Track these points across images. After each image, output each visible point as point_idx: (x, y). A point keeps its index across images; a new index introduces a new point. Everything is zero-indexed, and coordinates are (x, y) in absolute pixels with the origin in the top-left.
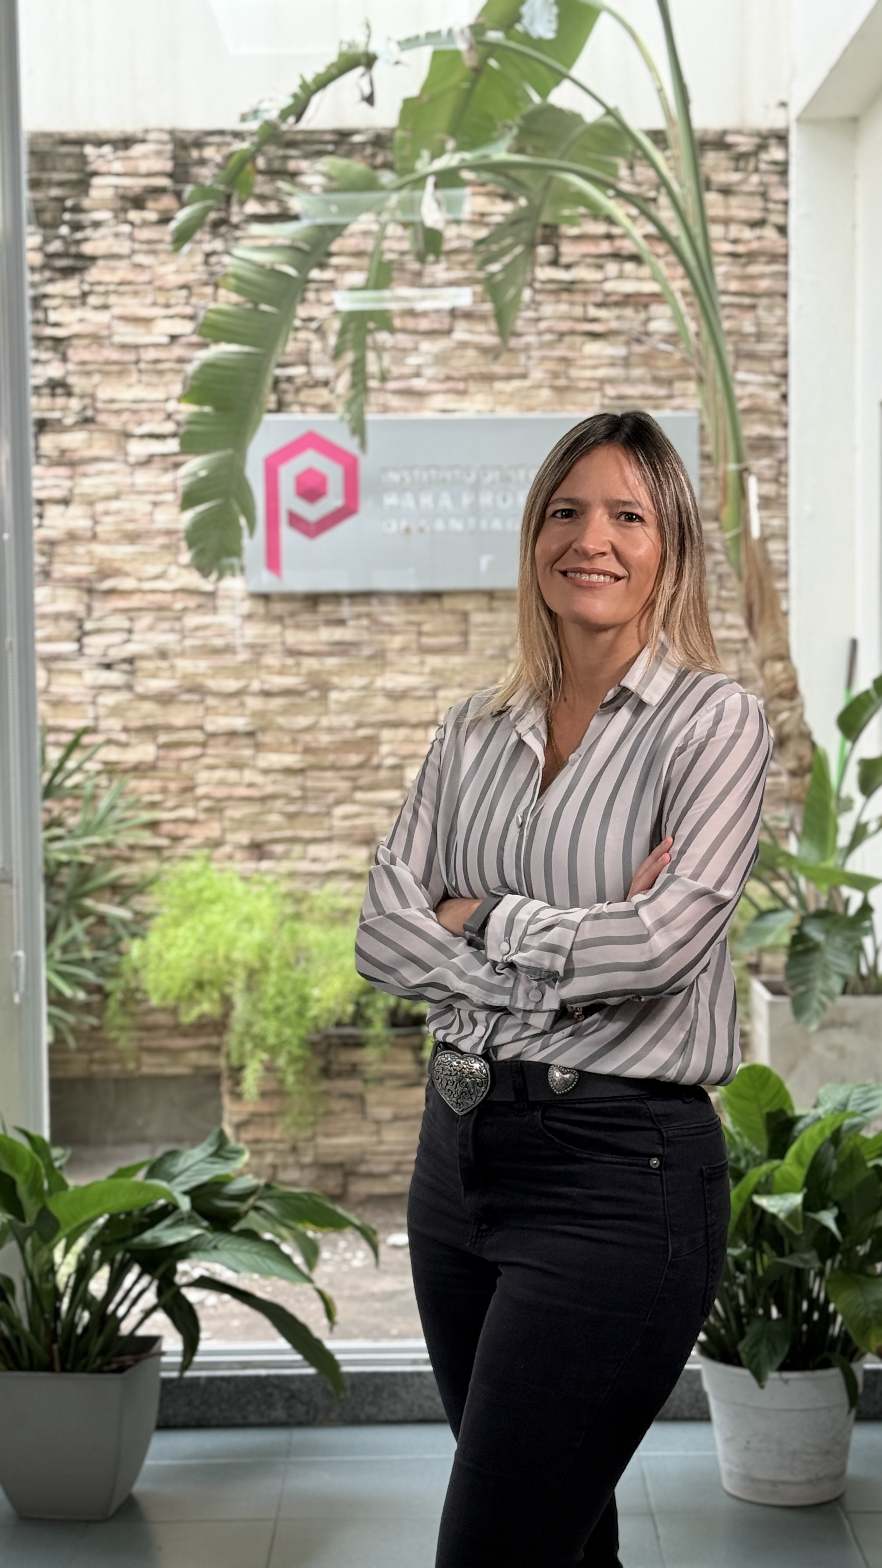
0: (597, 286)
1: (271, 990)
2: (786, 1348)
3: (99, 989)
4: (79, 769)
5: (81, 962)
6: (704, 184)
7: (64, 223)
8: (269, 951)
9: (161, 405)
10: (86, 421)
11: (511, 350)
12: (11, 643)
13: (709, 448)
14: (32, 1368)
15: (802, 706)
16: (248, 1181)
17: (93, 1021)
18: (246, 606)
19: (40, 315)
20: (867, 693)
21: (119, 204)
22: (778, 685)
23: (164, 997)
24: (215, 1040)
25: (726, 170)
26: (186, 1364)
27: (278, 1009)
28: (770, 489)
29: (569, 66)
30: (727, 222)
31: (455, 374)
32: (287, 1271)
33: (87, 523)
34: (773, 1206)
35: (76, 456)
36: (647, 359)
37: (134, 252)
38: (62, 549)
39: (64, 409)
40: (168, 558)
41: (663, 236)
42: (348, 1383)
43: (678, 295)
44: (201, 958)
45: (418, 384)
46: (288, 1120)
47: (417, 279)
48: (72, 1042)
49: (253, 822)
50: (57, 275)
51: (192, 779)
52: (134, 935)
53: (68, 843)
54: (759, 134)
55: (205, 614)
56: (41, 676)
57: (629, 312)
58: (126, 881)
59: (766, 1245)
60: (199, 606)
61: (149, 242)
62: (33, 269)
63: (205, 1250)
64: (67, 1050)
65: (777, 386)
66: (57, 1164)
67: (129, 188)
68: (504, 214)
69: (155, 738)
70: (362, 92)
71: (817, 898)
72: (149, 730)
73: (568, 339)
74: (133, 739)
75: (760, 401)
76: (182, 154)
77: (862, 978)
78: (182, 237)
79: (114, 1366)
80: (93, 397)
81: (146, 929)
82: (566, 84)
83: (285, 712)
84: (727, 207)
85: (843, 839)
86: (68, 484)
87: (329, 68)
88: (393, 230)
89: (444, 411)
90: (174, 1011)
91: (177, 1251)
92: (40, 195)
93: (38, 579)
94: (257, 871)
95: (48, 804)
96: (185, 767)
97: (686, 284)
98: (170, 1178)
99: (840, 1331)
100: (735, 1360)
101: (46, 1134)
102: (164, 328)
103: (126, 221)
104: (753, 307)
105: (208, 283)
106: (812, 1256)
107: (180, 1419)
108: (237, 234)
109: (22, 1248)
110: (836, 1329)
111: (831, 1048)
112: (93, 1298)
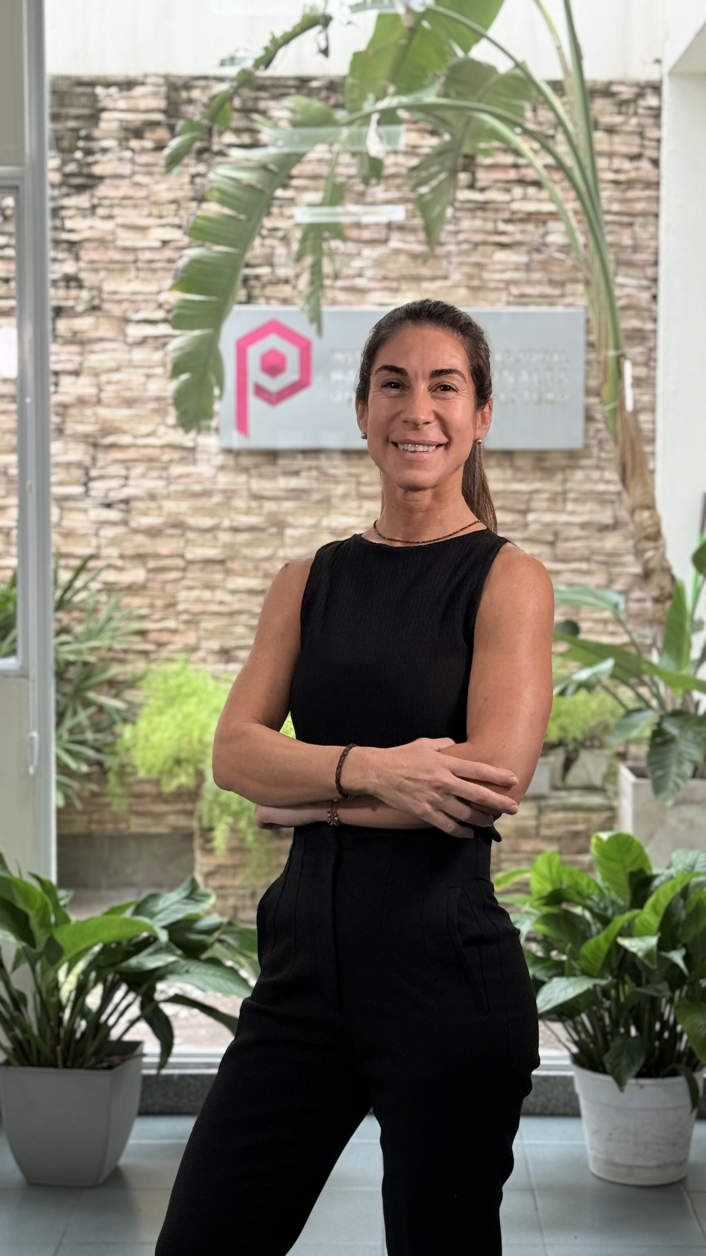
0: (505, 206)
2: (642, 1060)
3: (99, 764)
4: (85, 587)
5: (82, 743)
6: (593, 125)
7: (78, 149)
9: (154, 297)
10: (94, 309)
11: (436, 257)
12: (31, 486)
13: (593, 338)
14: (40, 1065)
15: (664, 546)
16: (214, 919)
17: (94, 787)
18: (220, 459)
19: (58, 223)
21: (122, 134)
22: (645, 529)
23: (149, 771)
24: (189, 806)
25: (611, 114)
26: (163, 1064)
28: (642, 372)
29: (487, 27)
30: (610, 155)
31: (390, 275)
32: (244, 991)
33: (93, 391)
34: (634, 947)
35: (86, 336)
36: (545, 265)
37: (134, 173)
38: (73, 411)
39: (77, 299)
40: (157, 419)
41: (560, 166)
43: (571, 215)
44: (179, 740)
45: (360, 282)
46: (249, 871)
47: (361, 198)
48: (78, 806)
49: (223, 632)
50: (73, 191)
51: (174, 597)
52: (125, 721)
53: (75, 647)
54: (638, 85)
55: (187, 465)
56: (55, 513)
57: (530, 227)
58: (121, 678)
59: (627, 978)
60: (182, 459)
61: (147, 165)
62: (53, 186)
63: (179, 973)
64: (73, 813)
65: (648, 288)
66: (62, 903)
67: (131, 121)
68: (432, 147)
69: (145, 564)
70: (319, 45)
71: (674, 701)
72: (140, 558)
73: (481, 248)
74: (128, 564)
75: (634, 301)
76: (174, 94)
78: (174, 161)
79: (105, 1064)
80: (100, 289)
81: (135, 715)
82: (484, 43)
83: (249, 544)
84: (611, 143)
85: (695, 655)
86: (78, 359)
87: (295, 28)
88: (346, 158)
89: (381, 304)
90: (157, 782)
91: (157, 974)
92: (60, 126)
93: (53, 435)
94: (225, 671)
95: (60, 615)
96: (169, 588)
97: (577, 205)
98: (152, 915)
99: (686, 1047)
100: (601, 1069)
101: (54, 879)
102: (158, 235)
103: (128, 148)
104: (631, 225)
105: (194, 199)
106: (664, 987)
107: (157, 1108)
108: (219, 159)
109: (33, 969)
110: (682, 1046)
111: (682, 821)
112: (89, 1010)
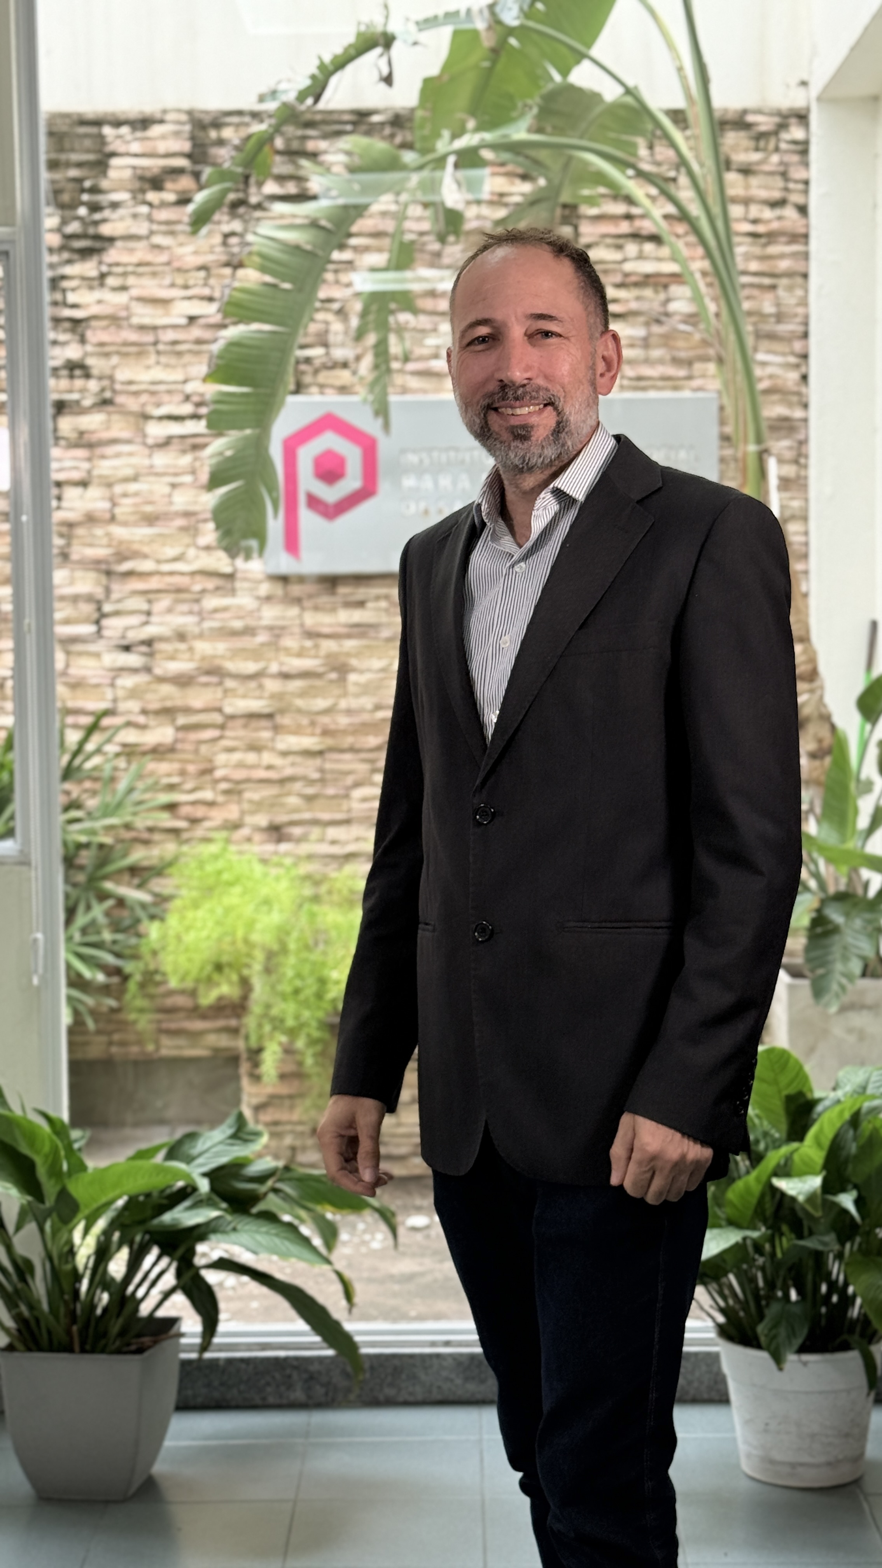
0: (616, 266)
1: (290, 973)
2: (805, 1331)
3: (117, 971)
4: (98, 751)
5: (100, 945)
6: (724, 164)
7: (83, 203)
8: (288, 933)
9: (179, 387)
10: (104, 403)
12: (29, 625)
13: (728, 429)
14: (51, 1349)
15: (822, 688)
16: (267, 1163)
17: (112, 1003)
18: (265, 589)
19: (58, 296)
21: (137, 185)
23: (183, 979)
24: (233, 1022)
25: (746, 150)
26: (205, 1346)
27: (297, 991)
28: (790, 471)
29: (589, 45)
30: (747, 202)
32: (307, 1254)
33: (105, 505)
34: (792, 1189)
35: (94, 438)
36: (667, 340)
37: (152, 233)
38: (80, 531)
39: (83, 391)
40: (187, 540)
41: (684, 216)
42: (367, 1365)
43: (698, 276)
44: (219, 940)
45: (438, 364)
46: (308, 1102)
47: (435, 260)
48: (91, 1024)
49: (272, 804)
50: (76, 256)
51: (210, 761)
52: (152, 917)
53: (87, 825)
54: (779, 113)
55: (224, 596)
56: (60, 658)
57: (648, 292)
58: (146, 863)
59: (785, 1228)
60: (217, 589)
61: (168, 223)
62: (51, 250)
63: (224, 1232)
64: (85, 1032)
65: (797, 366)
66: (76, 1146)
67: (147, 169)
68: (523, 195)
69: (173, 720)
70: (380, 72)
71: (837, 880)
72: (167, 713)
74: (152, 721)
75: (780, 382)
76: (200, 134)
78: (200, 220)
79: (133, 1347)
80: (111, 378)
81: (165, 911)
82: (586, 64)
83: (303, 694)
84: (747, 187)
85: (863, 822)
86: (86, 465)
87: (346, 50)
88: (416, 211)
90: (193, 993)
91: (196, 1233)
92: (58, 176)
93: (57, 561)
94: (276, 853)
95: (67, 786)
96: (204, 749)
97: (706, 264)
98: (189, 1160)
99: (859, 1313)
100: (755, 1343)
101: (65, 1116)
102: (183, 309)
103: (145, 202)
104: (773, 287)
105: (227, 264)
106: (831, 1238)
107: (199, 1400)
108: (258, 214)
109: (42, 1230)
110: (855, 1312)
111: (850, 1031)
112: (113, 1279)
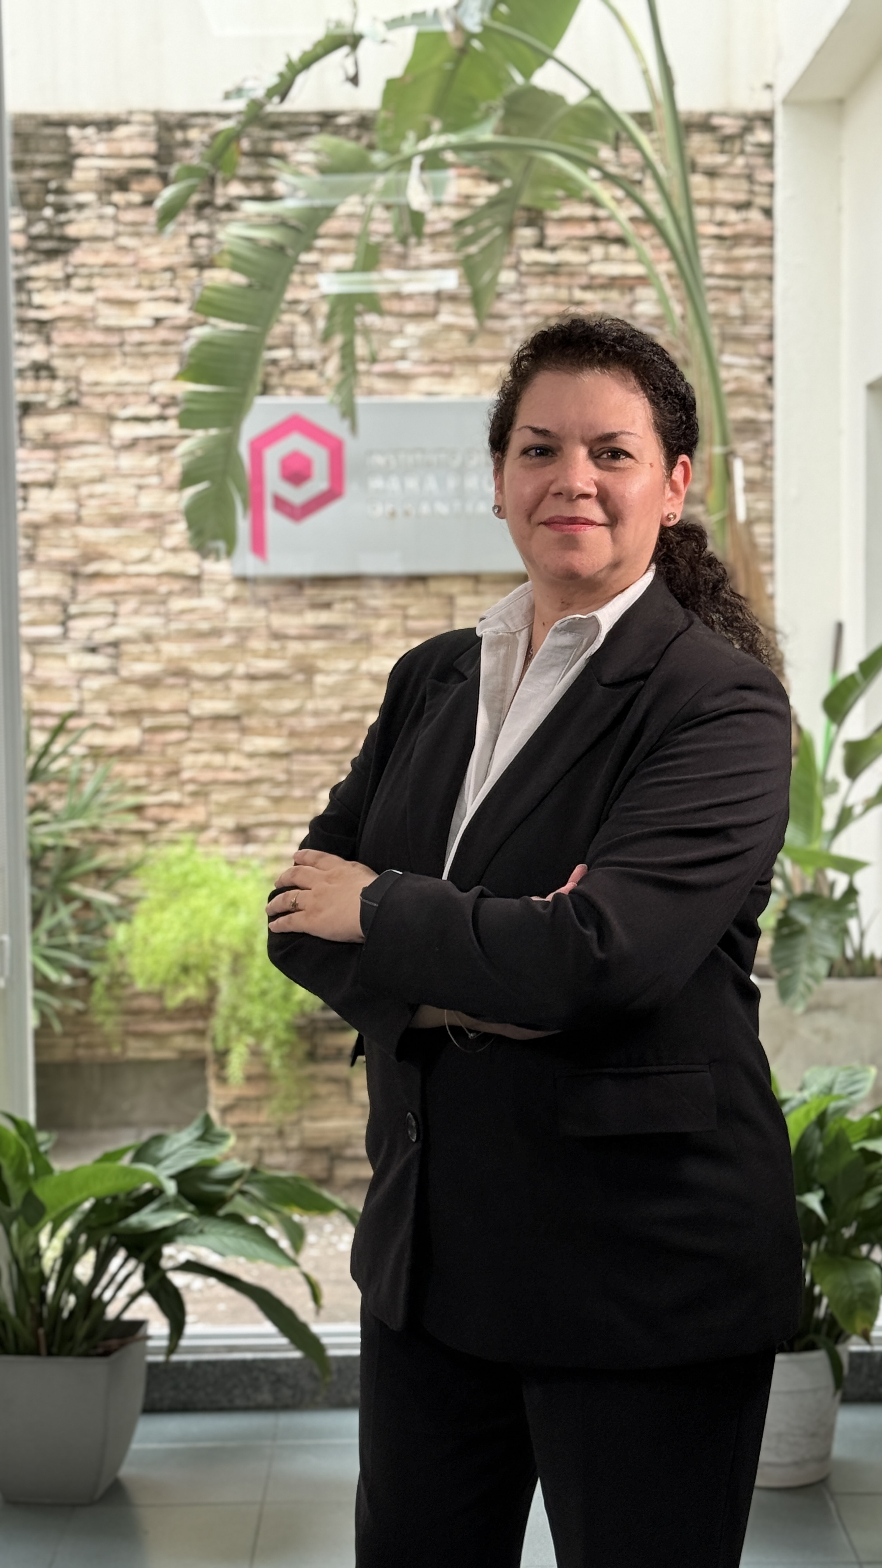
0: (582, 269)
1: (257, 974)
3: (84, 973)
4: (64, 753)
5: (66, 947)
6: (689, 167)
7: (47, 204)
8: (254, 935)
9: (145, 389)
10: (70, 404)
14: (17, 1352)
16: (234, 1165)
17: (78, 1005)
18: (231, 590)
19: (24, 297)
20: (852, 677)
21: (102, 186)
23: (150, 981)
24: (200, 1024)
25: (712, 152)
26: (172, 1348)
27: (264, 993)
28: (756, 472)
29: (554, 44)
30: (712, 204)
31: (441, 356)
32: (274, 1256)
33: (71, 507)
35: (61, 439)
37: (117, 234)
38: (47, 533)
39: (49, 392)
40: (152, 541)
41: (649, 218)
42: (334, 1367)
43: (664, 279)
44: (186, 942)
45: (403, 367)
46: (275, 1104)
47: (402, 262)
48: (57, 1027)
49: (239, 806)
50: (42, 257)
51: (176, 762)
52: (119, 919)
53: (53, 827)
54: (744, 116)
55: (191, 597)
56: (26, 660)
57: (614, 295)
58: (112, 865)
60: (184, 590)
61: (134, 224)
62: (17, 252)
63: (191, 1234)
64: (52, 1034)
65: (762, 369)
66: (43, 1148)
67: (113, 170)
68: (487, 197)
69: (140, 722)
70: (346, 73)
71: (803, 882)
72: (134, 715)
74: (119, 723)
75: (745, 385)
76: (165, 135)
77: (848, 961)
78: (166, 217)
79: (100, 1350)
80: (77, 380)
81: (132, 913)
82: (550, 65)
83: (270, 695)
84: (713, 189)
85: (829, 822)
86: (51, 467)
87: (315, 46)
88: (379, 213)
89: (430, 394)
90: (159, 995)
91: (163, 1235)
92: (24, 176)
93: (23, 562)
94: (242, 855)
95: (34, 788)
96: (171, 751)
97: (671, 267)
98: (156, 1162)
99: (826, 1313)
101: (31, 1118)
102: (149, 310)
103: (110, 204)
104: (738, 290)
105: (194, 266)
107: (167, 1403)
108: (224, 215)
109: (8, 1233)
110: (821, 1312)
111: (816, 1031)
112: (79, 1283)
